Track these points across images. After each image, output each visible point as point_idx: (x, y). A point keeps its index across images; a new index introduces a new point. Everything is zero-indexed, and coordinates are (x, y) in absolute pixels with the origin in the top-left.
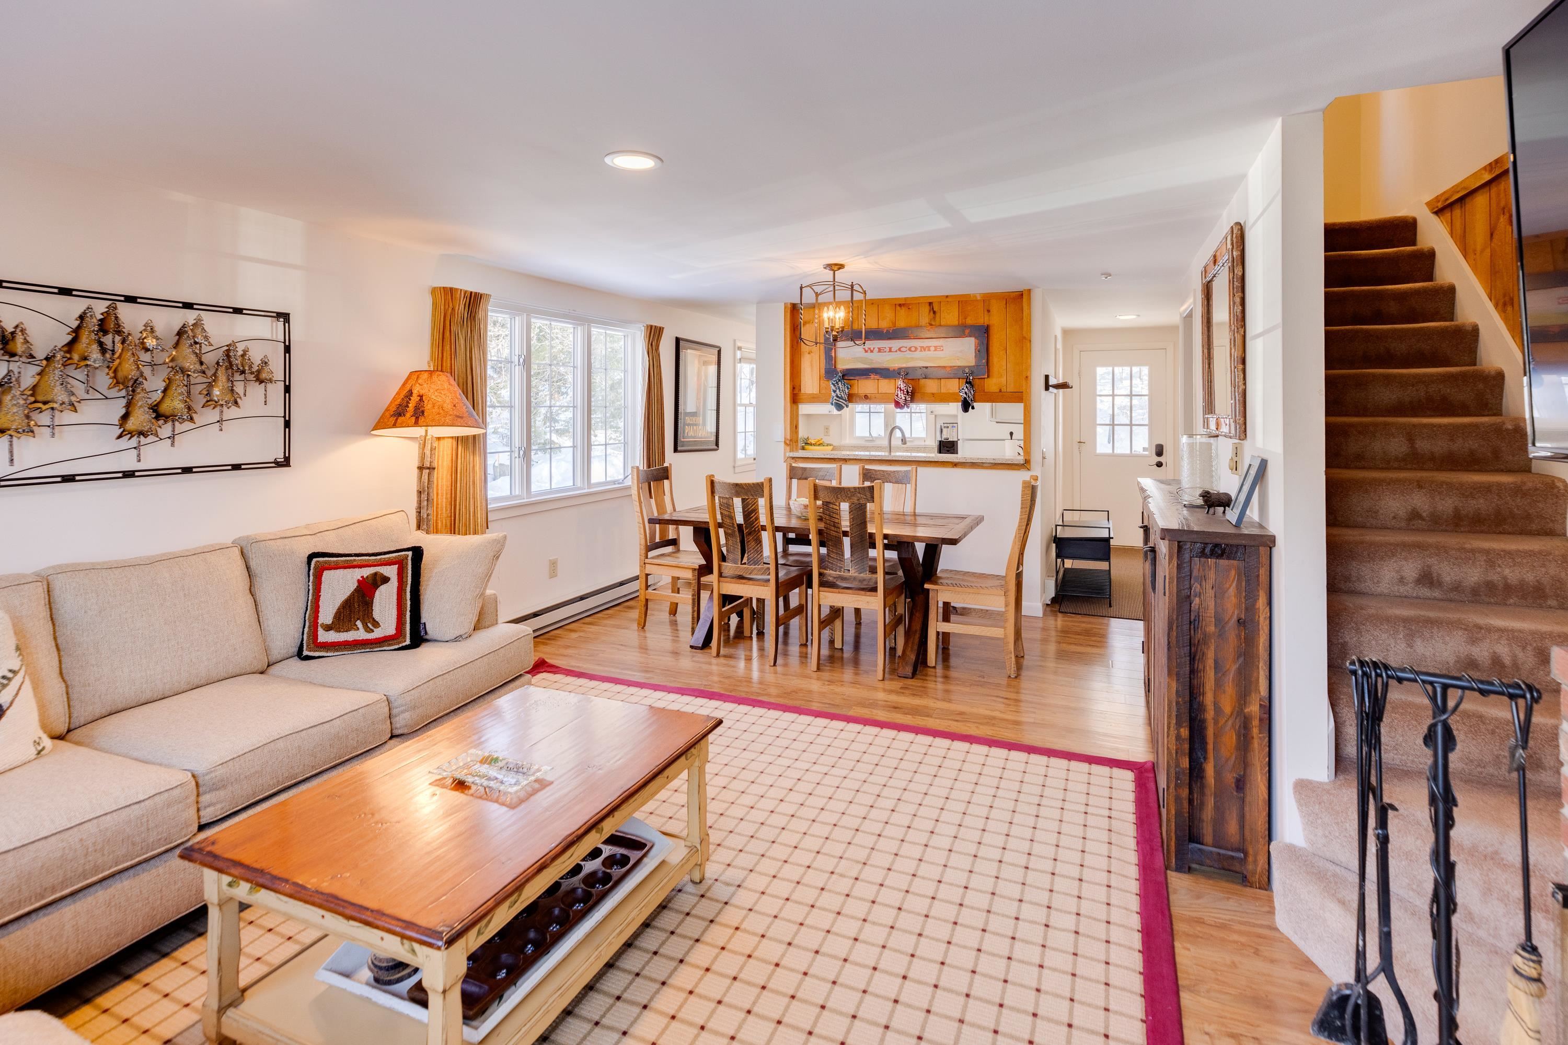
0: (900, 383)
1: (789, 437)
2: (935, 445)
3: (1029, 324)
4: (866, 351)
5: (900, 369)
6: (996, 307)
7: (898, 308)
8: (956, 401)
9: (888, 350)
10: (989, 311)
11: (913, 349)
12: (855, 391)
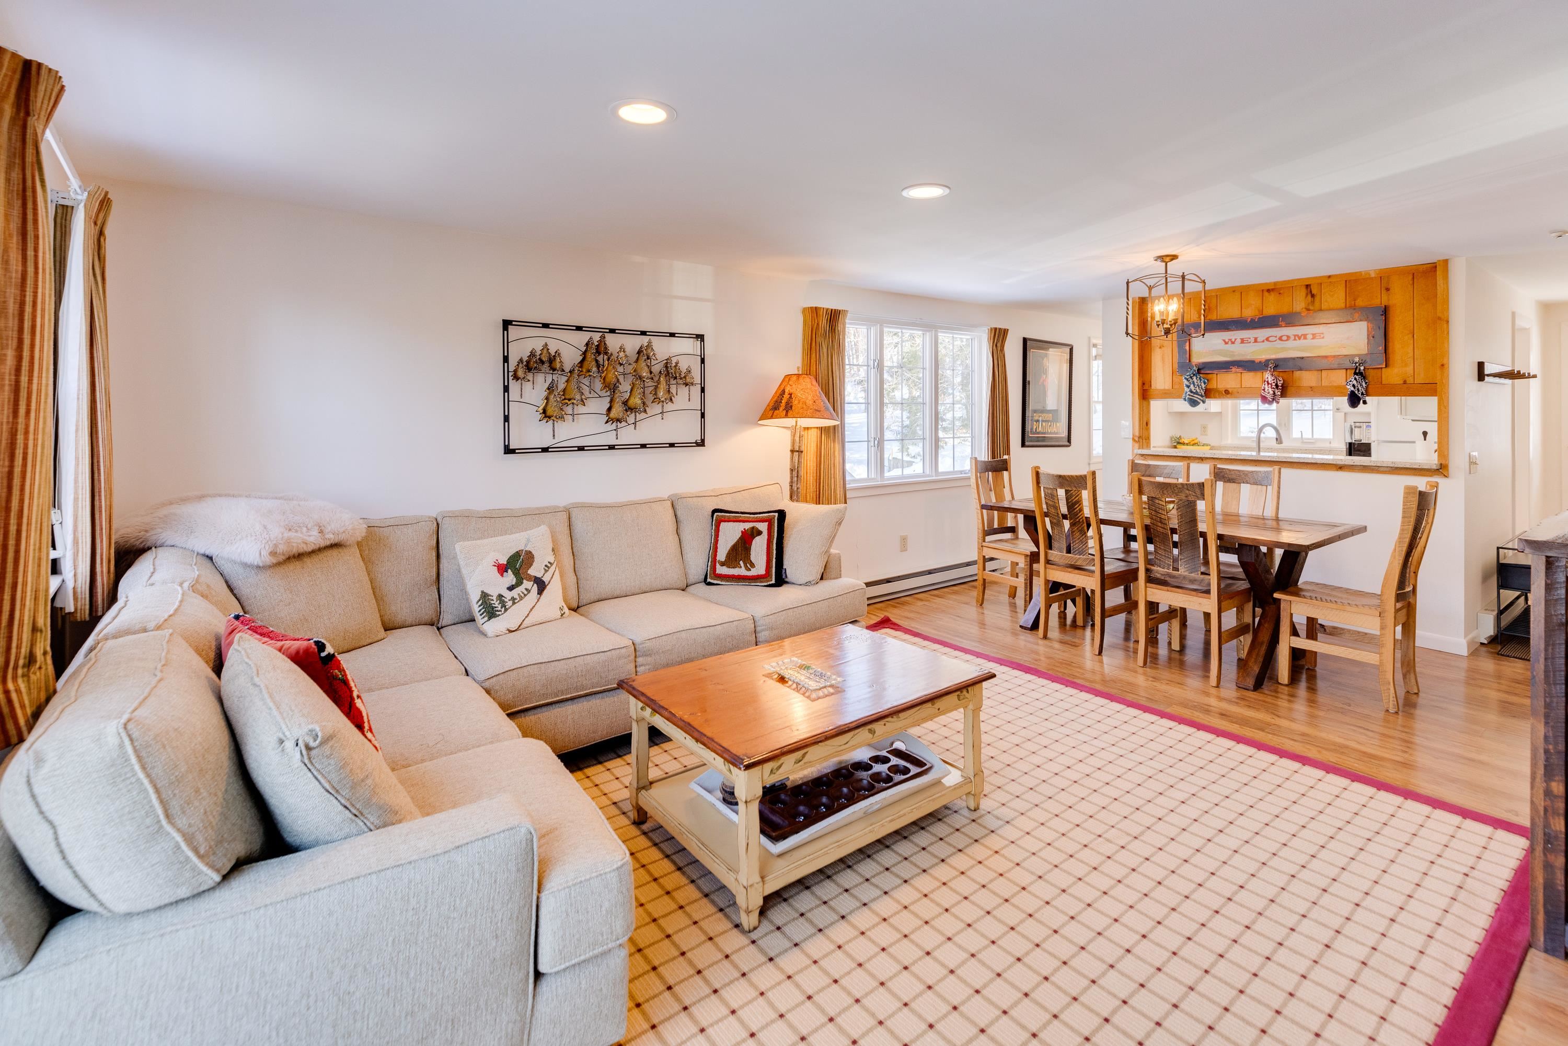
0: (1268, 376)
1: (1137, 434)
2: (1344, 448)
3: (1446, 301)
4: (1226, 343)
5: (1268, 361)
6: (1397, 286)
7: (1266, 294)
8: (1341, 394)
9: (1253, 340)
10: (1388, 289)
11: (1284, 338)
12: (1213, 385)
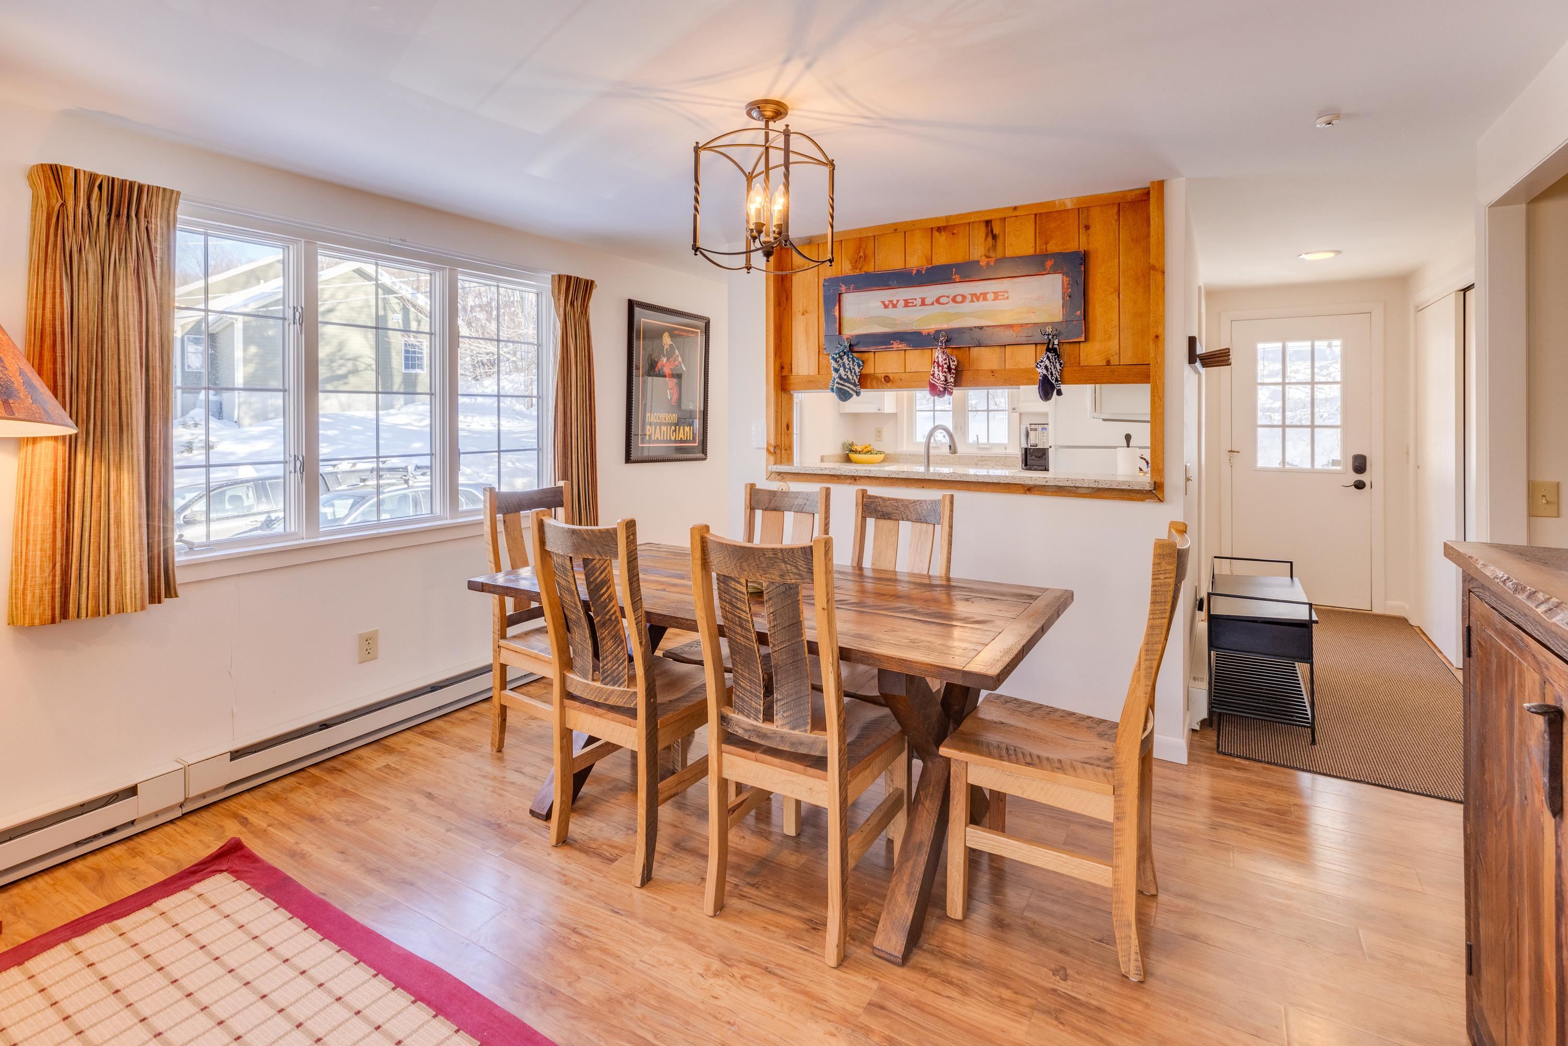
0: (938, 355)
1: (772, 442)
3: (1162, 242)
4: (886, 307)
5: (938, 332)
6: (1100, 219)
7: (937, 234)
9: (919, 302)
10: (1087, 228)
11: (959, 299)
12: (869, 369)
